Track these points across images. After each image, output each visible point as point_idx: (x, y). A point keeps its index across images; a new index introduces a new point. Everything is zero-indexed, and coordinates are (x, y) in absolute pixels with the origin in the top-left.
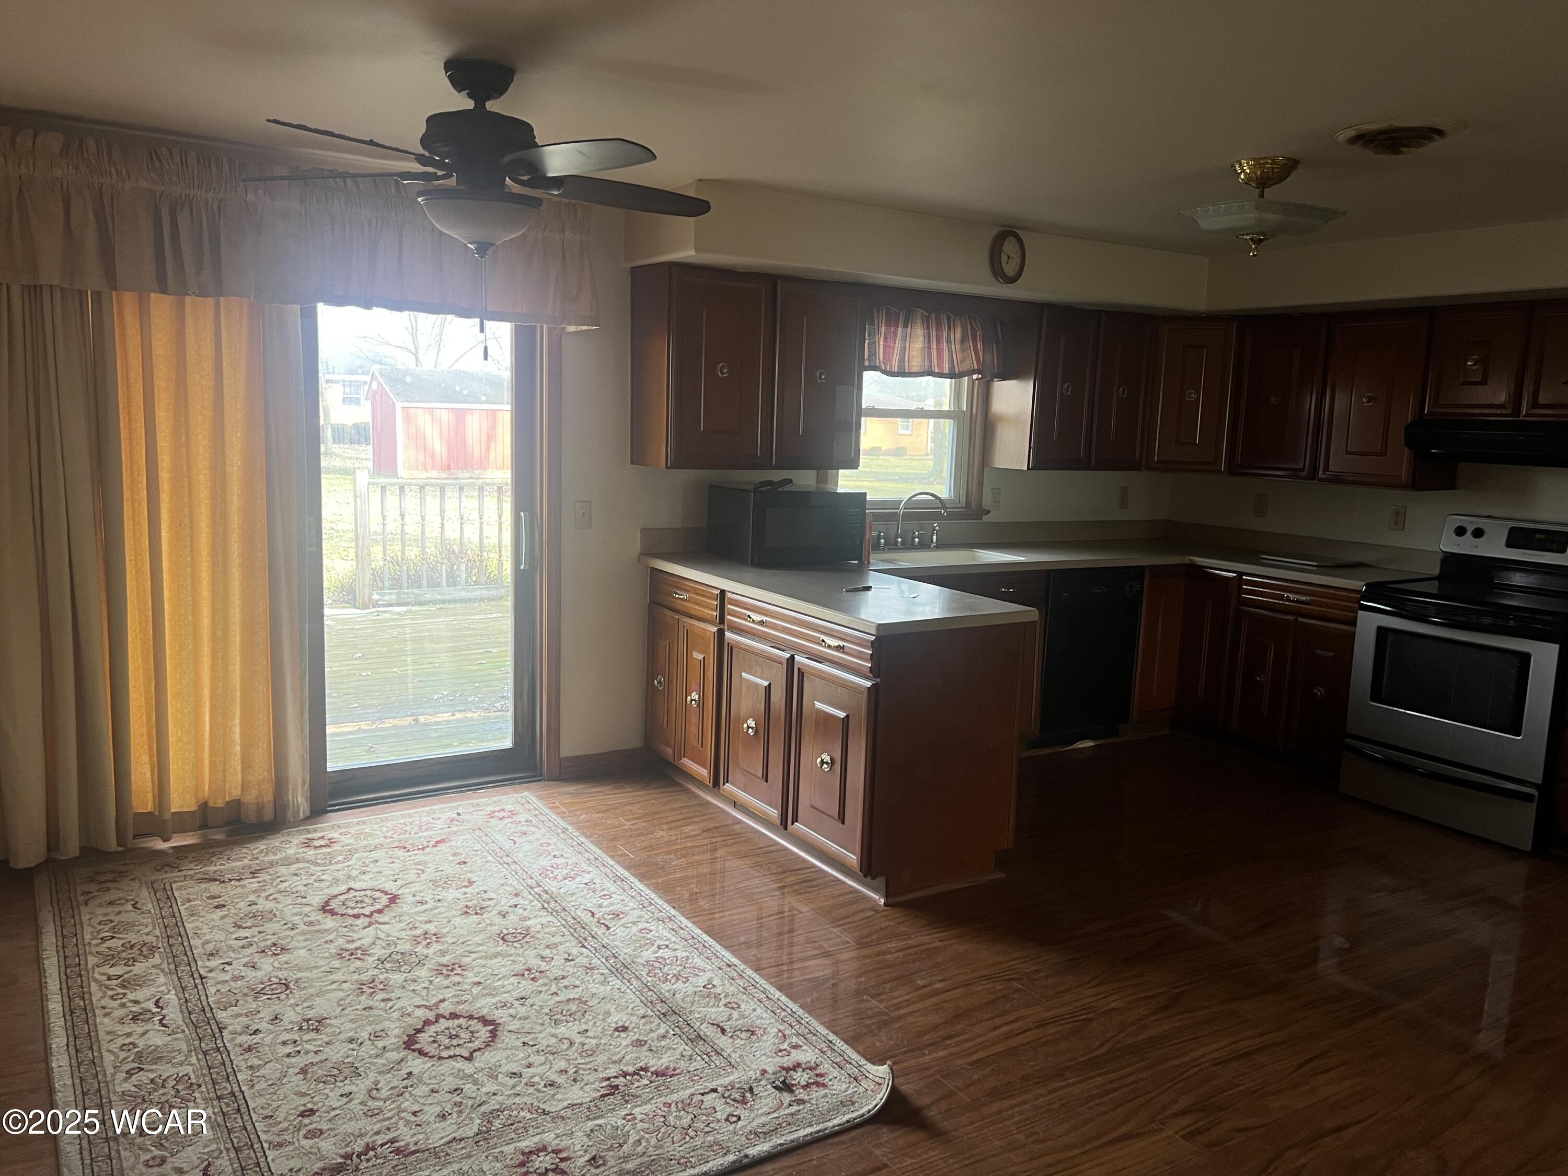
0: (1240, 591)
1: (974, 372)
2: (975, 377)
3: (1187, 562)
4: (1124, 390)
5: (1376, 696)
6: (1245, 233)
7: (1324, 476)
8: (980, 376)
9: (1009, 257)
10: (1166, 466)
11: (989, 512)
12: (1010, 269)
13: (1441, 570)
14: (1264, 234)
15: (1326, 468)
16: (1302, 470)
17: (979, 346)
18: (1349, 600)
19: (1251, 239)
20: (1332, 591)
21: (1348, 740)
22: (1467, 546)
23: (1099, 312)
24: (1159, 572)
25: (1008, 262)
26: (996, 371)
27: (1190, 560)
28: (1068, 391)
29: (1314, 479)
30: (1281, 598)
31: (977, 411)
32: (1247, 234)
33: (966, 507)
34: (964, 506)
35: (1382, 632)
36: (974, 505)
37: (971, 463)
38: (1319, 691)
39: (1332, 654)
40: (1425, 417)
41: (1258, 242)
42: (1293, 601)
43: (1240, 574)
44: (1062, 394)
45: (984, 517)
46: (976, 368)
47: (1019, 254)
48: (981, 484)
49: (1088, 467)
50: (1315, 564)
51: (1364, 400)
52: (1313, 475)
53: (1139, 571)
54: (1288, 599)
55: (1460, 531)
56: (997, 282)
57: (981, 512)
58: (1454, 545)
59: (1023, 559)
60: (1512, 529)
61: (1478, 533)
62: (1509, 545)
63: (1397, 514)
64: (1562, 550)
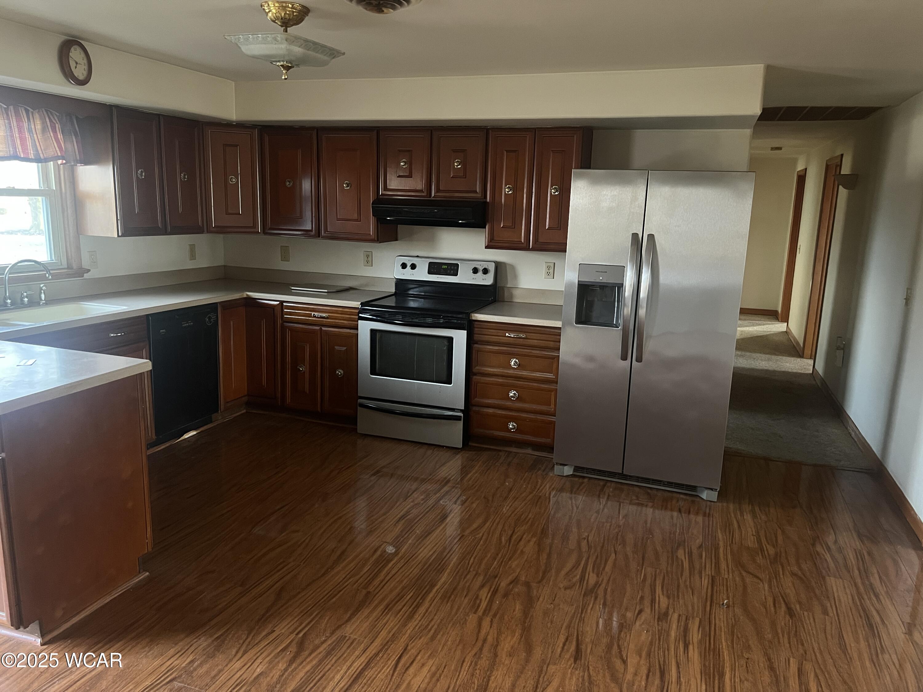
0: (283, 313)
1: (58, 158)
2: (60, 162)
3: (245, 296)
4: (185, 175)
5: (373, 372)
6: (278, 60)
7: (325, 235)
8: (64, 161)
9: (77, 63)
10: (221, 230)
11: (89, 271)
12: (80, 72)
13: (396, 289)
14: (291, 63)
15: (326, 230)
16: (311, 231)
17: (59, 137)
18: (352, 314)
19: (282, 66)
20: (341, 309)
21: (360, 401)
22: (408, 275)
23: (159, 115)
24: (227, 305)
25: (76, 67)
26: (78, 158)
27: (247, 295)
28: (142, 176)
29: (319, 237)
30: (310, 316)
31: (66, 189)
32: (279, 61)
33: (68, 268)
34: (66, 267)
35: (373, 332)
36: (75, 267)
37: (67, 233)
38: (340, 372)
39: (345, 348)
40: (381, 197)
41: (287, 68)
42: (318, 317)
43: (282, 302)
44: (137, 177)
45: (85, 275)
46: (59, 154)
47: (85, 61)
48: (78, 248)
49: (166, 233)
50: (326, 291)
51: (344, 185)
52: (318, 235)
53: (213, 307)
54: (314, 317)
55: (404, 266)
56: (70, 84)
57: (81, 272)
58: (401, 274)
59: (125, 307)
60: (430, 264)
61: (413, 267)
62: (429, 273)
63: (368, 256)
64: (456, 274)
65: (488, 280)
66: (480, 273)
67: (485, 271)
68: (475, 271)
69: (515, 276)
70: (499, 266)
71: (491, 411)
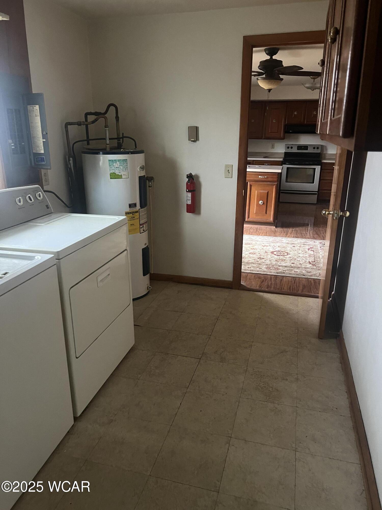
5: (286, 181)
21: (281, 191)
22: (290, 151)
35: (288, 168)
55: (288, 148)
58: (287, 150)
60: (298, 146)
61: (292, 148)
62: (298, 149)
63: (273, 145)
64: (307, 150)
65: (319, 151)
66: (316, 149)
67: (318, 148)
68: (314, 148)
69: (327, 150)
70: (322, 146)
71: (326, 191)
